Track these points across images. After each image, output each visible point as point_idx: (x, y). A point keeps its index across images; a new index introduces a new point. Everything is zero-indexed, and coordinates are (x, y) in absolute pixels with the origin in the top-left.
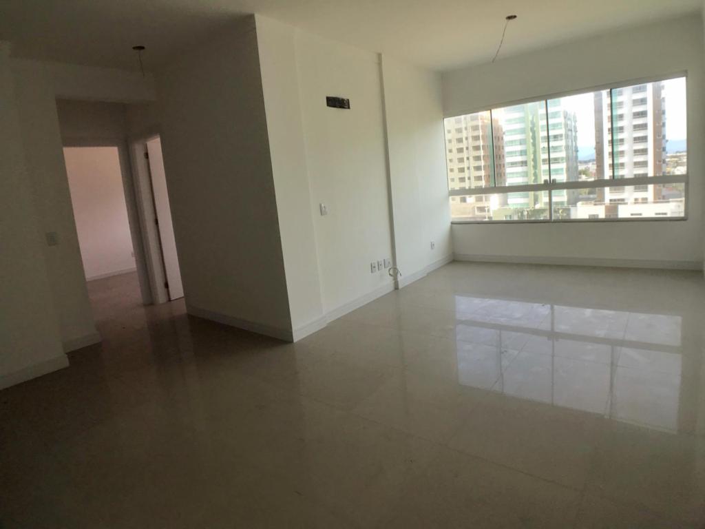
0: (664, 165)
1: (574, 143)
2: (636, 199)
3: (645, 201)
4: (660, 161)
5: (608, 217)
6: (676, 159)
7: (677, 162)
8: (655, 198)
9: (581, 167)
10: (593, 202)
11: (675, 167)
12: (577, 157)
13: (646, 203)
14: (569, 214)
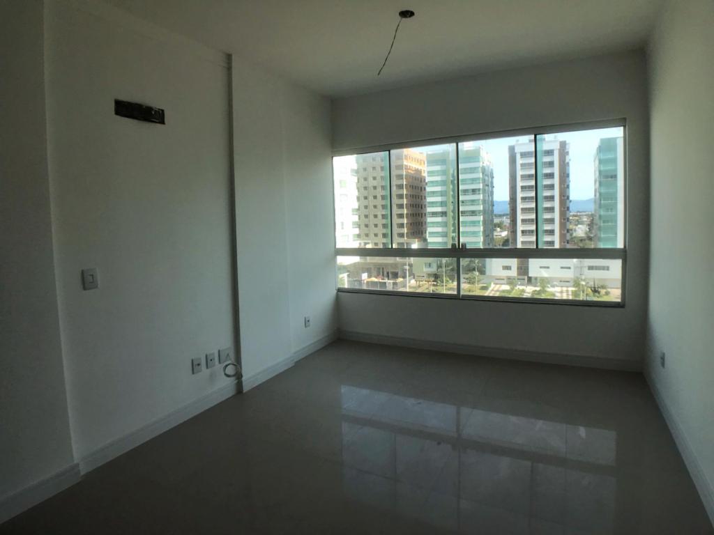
0: (568, 223)
1: (490, 198)
4: (564, 219)
6: (577, 218)
7: (577, 221)
11: (576, 225)
12: (492, 211)
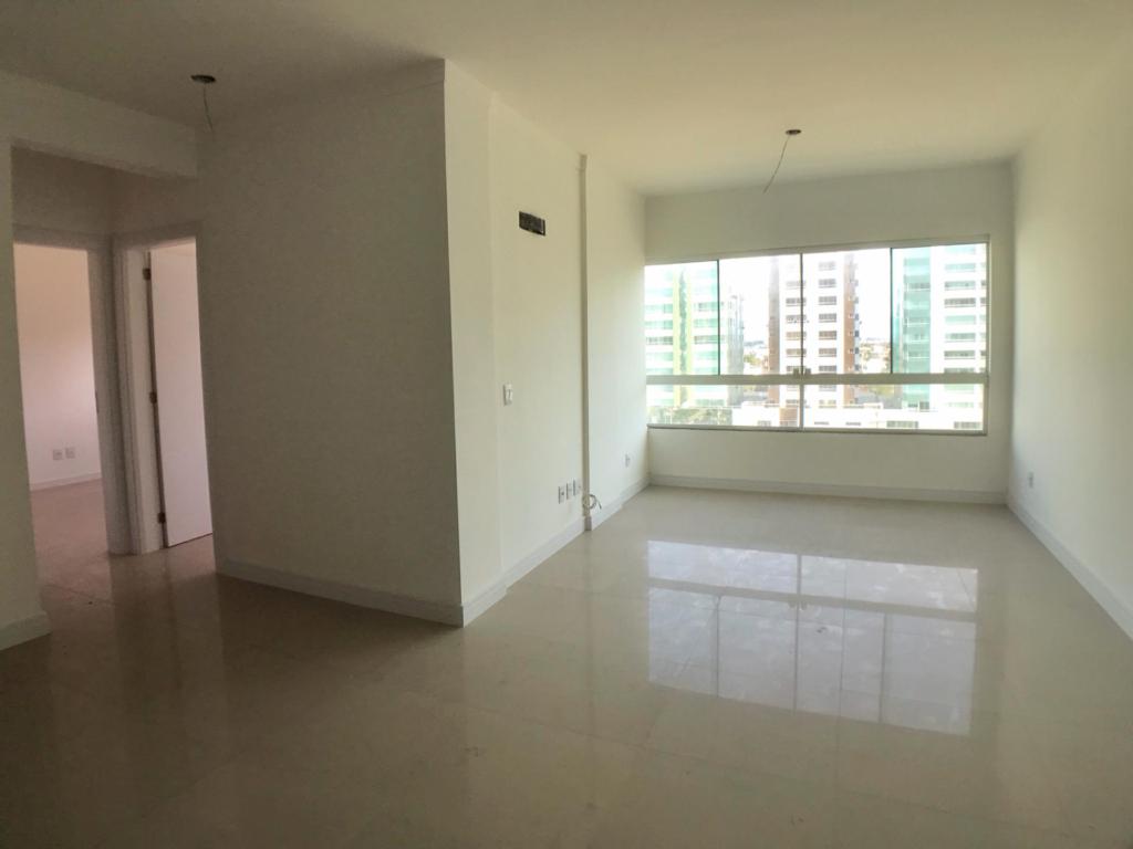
0: (857, 356)
1: (739, 316)
2: (821, 402)
3: (833, 404)
4: (851, 350)
5: (784, 426)
6: (869, 349)
7: (869, 352)
8: (846, 402)
9: (747, 352)
10: (764, 403)
12: (742, 337)
13: (835, 407)
14: (729, 420)
